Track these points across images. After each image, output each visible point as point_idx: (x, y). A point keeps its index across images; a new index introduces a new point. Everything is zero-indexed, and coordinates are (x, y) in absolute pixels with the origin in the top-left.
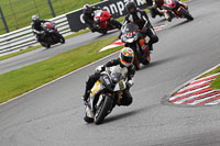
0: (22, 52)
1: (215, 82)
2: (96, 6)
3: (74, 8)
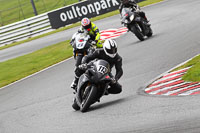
0: (7, 47)
1: (186, 76)
2: (75, 6)
3: (54, 8)
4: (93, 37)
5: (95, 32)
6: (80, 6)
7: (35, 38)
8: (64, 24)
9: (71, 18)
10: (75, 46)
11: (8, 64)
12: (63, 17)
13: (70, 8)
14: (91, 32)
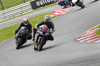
0: (10, 19)
8: (38, 7)
11: (10, 28)
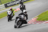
1: (37, 19)
2: (11, 2)
3: (6, 3)
4: (12, 12)
5: (13, 11)
6: (12, 2)
7: (1, 10)
8: (8, 7)
9: (10, 5)
10: (8, 14)
12: (8, 5)
13: (10, 3)
14: (12, 11)
